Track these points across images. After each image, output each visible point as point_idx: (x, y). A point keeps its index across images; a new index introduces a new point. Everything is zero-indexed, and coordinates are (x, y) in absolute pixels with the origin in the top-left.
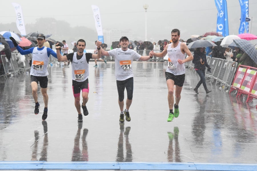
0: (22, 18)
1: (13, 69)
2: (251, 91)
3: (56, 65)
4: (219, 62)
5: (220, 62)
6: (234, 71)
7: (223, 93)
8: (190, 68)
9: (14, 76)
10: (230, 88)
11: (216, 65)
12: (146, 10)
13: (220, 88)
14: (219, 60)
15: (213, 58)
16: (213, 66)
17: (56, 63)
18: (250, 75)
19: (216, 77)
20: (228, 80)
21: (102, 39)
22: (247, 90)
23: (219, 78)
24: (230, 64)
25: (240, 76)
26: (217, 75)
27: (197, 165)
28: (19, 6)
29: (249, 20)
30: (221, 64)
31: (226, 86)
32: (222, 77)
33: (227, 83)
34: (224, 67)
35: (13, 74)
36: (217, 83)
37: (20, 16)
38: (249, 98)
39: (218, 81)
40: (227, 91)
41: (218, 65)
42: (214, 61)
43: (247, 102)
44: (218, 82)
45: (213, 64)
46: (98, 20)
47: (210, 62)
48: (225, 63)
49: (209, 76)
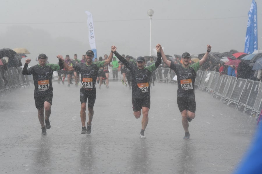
4: (247, 84)
5: (249, 84)
8: (209, 91)
11: (244, 88)
12: (151, 17)
13: (250, 117)
14: (249, 82)
15: (239, 78)
16: (239, 88)
19: (245, 103)
20: (260, 108)
23: (248, 104)
26: (246, 101)
30: (250, 87)
31: (259, 115)
34: (255, 91)
36: (245, 110)
39: (247, 108)
41: (246, 87)
42: (241, 82)
44: (247, 110)
45: (240, 86)
46: (91, 30)
47: (235, 84)
48: (257, 86)
49: (234, 101)
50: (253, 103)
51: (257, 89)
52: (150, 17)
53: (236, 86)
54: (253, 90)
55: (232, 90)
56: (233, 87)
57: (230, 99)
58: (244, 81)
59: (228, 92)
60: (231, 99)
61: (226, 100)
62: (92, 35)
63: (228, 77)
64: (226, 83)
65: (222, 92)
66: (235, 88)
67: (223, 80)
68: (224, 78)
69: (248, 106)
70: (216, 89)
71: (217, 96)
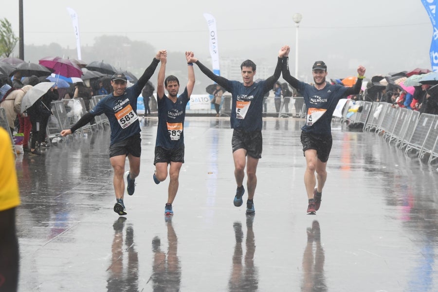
8: (379, 132)
11: (430, 127)
12: (298, 24)
16: (423, 128)
19: (430, 149)
26: (433, 146)
36: (431, 159)
39: (433, 157)
42: (426, 119)
44: (434, 159)
45: (424, 124)
46: (213, 41)
47: (417, 122)
49: (415, 146)
52: (296, 24)
53: (419, 124)
55: (413, 130)
56: (414, 127)
57: (409, 143)
58: (431, 117)
59: (407, 133)
60: (411, 144)
61: (404, 144)
62: (215, 49)
63: (406, 111)
64: (404, 119)
65: (398, 132)
66: (417, 127)
67: (401, 115)
68: (401, 113)
69: (435, 153)
70: (390, 129)
71: (391, 139)
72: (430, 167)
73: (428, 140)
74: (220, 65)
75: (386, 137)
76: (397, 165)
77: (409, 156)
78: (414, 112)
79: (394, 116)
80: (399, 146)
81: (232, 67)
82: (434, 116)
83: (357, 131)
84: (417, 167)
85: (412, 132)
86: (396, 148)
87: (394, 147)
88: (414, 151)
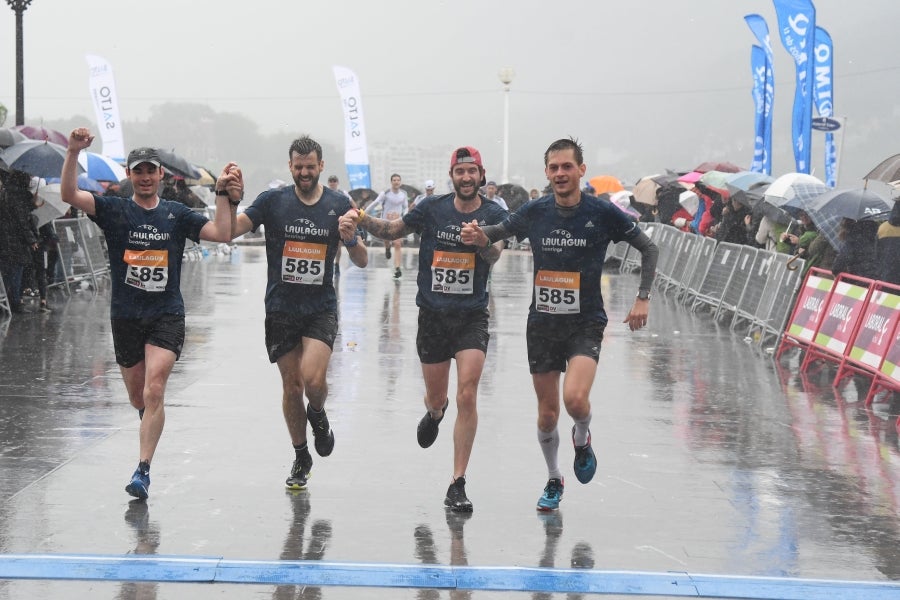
0: (114, 104)
1: (88, 263)
2: (848, 351)
3: (221, 255)
4: (742, 257)
5: (747, 256)
6: (794, 285)
7: (758, 355)
9: (91, 288)
10: (780, 341)
11: (734, 267)
12: (507, 86)
13: (748, 339)
14: (746, 251)
15: (722, 243)
16: (722, 267)
17: (220, 250)
18: (847, 301)
19: (736, 304)
20: (773, 315)
21: (366, 174)
22: (836, 346)
23: (743, 307)
24: (780, 264)
25: (811, 304)
26: (738, 299)
27: (699, 580)
28: (105, 66)
29: (837, 126)
30: (748, 264)
31: (767, 334)
32: (752, 305)
33: (770, 323)
34: (760, 273)
35: (89, 280)
36: (735, 322)
37: (107, 98)
38: (842, 374)
39: (740, 318)
40: (770, 350)
41: (739, 267)
42: (728, 252)
43: (837, 387)
44: (740, 321)
45: (724, 262)
46: (354, 115)
47: (712, 256)
48: (764, 261)
49: (709, 299)
50: (754, 305)
51: (765, 269)
52: (504, 86)
53: (714, 261)
54: (756, 271)
55: (705, 270)
56: (706, 266)
57: (697, 294)
58: (736, 249)
59: (695, 276)
60: (701, 295)
61: (690, 295)
62: (356, 130)
63: (693, 239)
64: (689, 251)
65: (680, 275)
66: (712, 266)
67: (684, 245)
68: (686, 241)
69: (742, 311)
70: (666, 268)
71: (667, 287)
72: (734, 335)
73: (731, 288)
74: (371, 158)
75: (660, 283)
76: (676, 332)
77: (698, 316)
78: (706, 240)
79: (673, 246)
80: (680, 298)
81: (395, 160)
82: (741, 246)
83: (610, 273)
84: (712, 335)
85: (703, 275)
86: (676, 302)
87: (673, 301)
88: (707, 308)
